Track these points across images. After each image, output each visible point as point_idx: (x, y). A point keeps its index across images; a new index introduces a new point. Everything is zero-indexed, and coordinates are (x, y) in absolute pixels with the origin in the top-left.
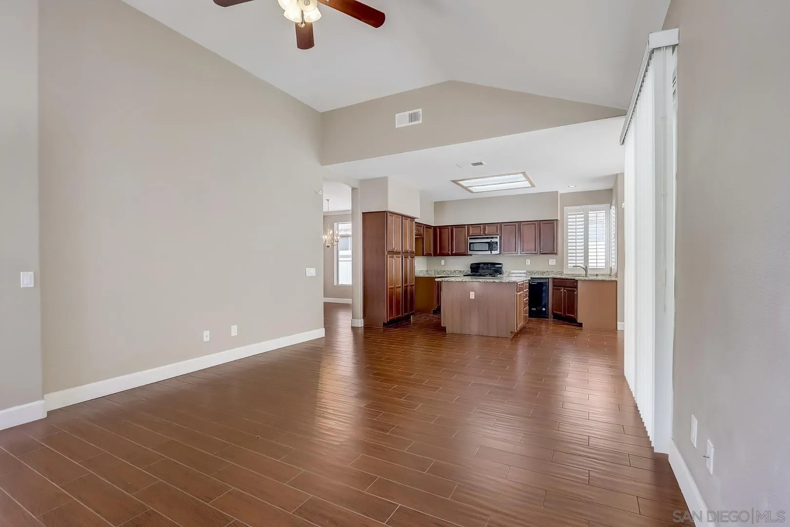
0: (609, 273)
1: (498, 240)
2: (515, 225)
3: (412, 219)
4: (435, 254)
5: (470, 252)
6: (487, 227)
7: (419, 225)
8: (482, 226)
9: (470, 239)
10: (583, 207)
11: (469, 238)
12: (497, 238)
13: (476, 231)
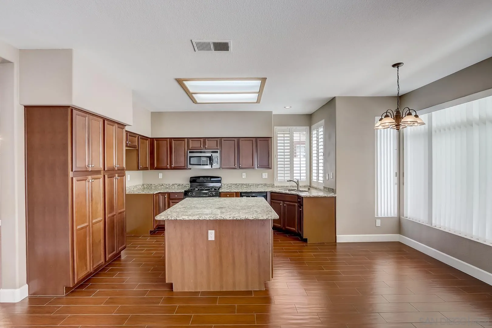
0: (309, 185)
1: (218, 155)
2: (234, 140)
3: (121, 125)
4: (152, 167)
5: (189, 166)
6: (207, 141)
7: (130, 134)
8: (202, 140)
9: (190, 152)
10: (289, 127)
11: (188, 151)
12: (217, 152)
13: (196, 144)
